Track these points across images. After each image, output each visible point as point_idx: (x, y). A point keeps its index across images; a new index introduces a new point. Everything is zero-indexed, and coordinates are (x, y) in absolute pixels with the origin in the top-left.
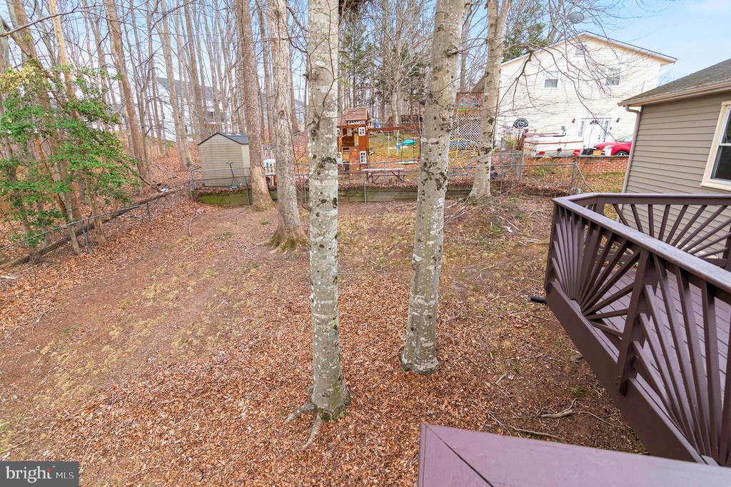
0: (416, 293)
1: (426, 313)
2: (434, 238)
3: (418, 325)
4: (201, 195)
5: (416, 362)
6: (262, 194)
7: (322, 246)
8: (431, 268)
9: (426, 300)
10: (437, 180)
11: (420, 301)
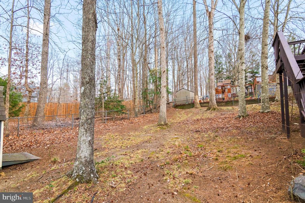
0: (263, 93)
1: (266, 97)
2: (266, 80)
3: (264, 100)
4: (177, 106)
5: (265, 110)
6: (198, 103)
7: (242, 78)
8: (266, 86)
9: (266, 94)
10: (266, 68)
11: (264, 95)
